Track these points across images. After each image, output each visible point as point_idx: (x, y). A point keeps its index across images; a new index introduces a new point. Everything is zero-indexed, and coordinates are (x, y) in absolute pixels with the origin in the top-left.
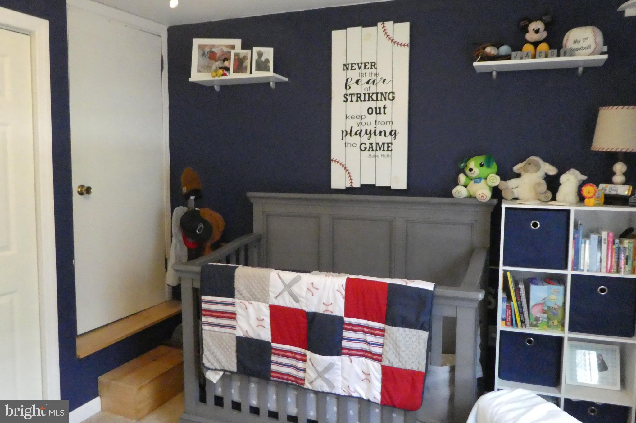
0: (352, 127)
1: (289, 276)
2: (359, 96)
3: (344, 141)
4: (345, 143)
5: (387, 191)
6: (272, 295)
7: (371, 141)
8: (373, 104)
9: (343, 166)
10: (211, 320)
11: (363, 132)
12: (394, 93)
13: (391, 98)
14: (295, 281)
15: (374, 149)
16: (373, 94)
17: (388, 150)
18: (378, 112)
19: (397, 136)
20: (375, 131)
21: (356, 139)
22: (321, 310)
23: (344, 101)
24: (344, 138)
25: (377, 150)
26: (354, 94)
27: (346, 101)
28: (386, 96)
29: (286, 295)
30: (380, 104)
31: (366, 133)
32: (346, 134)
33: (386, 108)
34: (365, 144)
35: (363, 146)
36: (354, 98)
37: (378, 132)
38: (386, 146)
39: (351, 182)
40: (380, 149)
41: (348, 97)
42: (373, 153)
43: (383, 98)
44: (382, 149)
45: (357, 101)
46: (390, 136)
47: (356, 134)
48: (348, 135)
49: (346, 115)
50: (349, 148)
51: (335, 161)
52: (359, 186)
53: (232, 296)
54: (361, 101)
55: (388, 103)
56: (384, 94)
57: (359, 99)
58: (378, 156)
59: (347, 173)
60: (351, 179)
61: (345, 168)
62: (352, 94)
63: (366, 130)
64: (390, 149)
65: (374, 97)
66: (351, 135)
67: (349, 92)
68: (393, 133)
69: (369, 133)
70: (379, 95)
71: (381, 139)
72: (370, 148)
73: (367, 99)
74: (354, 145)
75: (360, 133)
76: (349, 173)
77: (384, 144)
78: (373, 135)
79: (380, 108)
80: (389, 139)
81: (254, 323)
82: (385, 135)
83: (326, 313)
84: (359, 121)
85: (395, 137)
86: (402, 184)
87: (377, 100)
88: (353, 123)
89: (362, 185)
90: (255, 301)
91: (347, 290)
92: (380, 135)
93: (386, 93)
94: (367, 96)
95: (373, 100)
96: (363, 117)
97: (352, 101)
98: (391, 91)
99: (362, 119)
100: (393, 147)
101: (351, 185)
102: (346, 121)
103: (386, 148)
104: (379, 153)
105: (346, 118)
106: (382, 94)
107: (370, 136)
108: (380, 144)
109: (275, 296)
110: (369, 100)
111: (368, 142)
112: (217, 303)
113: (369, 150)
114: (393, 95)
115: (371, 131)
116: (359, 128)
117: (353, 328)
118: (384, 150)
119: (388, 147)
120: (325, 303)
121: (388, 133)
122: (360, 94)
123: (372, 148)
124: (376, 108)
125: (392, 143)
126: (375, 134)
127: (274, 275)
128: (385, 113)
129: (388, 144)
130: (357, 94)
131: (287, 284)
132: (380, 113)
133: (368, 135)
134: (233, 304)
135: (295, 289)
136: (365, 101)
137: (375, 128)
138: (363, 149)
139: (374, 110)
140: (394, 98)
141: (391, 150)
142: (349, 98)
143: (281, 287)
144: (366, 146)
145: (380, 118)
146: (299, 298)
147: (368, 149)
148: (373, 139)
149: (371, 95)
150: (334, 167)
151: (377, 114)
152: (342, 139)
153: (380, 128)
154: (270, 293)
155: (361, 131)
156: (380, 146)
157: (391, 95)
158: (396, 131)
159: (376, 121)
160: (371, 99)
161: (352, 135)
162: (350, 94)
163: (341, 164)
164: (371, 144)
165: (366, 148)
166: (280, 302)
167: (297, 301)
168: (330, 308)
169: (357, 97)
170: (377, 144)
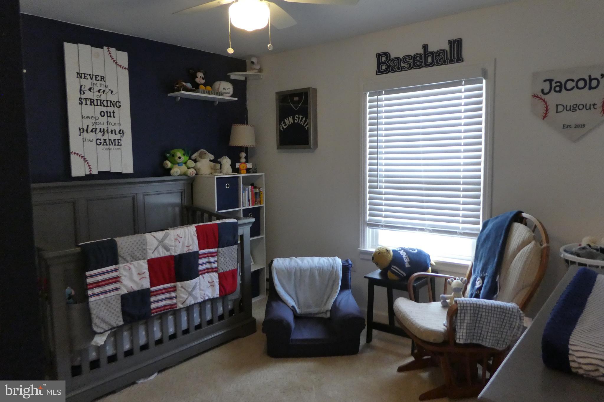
0: (88, 126)
1: (160, 235)
2: (92, 102)
3: (81, 137)
4: (83, 139)
5: (119, 175)
6: (150, 252)
7: (104, 137)
8: (104, 109)
9: (82, 157)
10: (97, 290)
11: (98, 130)
12: (120, 102)
13: (118, 106)
14: (165, 237)
15: (108, 144)
16: (104, 101)
17: (118, 145)
18: (109, 115)
19: (124, 134)
20: (107, 129)
21: (92, 136)
22: (185, 251)
23: (80, 104)
24: (82, 134)
25: (110, 145)
26: (88, 99)
27: (81, 104)
28: (114, 104)
29: (161, 249)
30: (110, 109)
31: (100, 131)
32: (83, 131)
33: (115, 113)
34: (100, 140)
35: (98, 141)
36: (89, 102)
37: (109, 131)
38: (117, 141)
39: (91, 171)
40: (112, 143)
41: (82, 100)
42: (107, 147)
43: (112, 105)
44: (114, 144)
45: (91, 105)
46: (119, 134)
47: (92, 131)
48: (85, 132)
49: (82, 116)
50: (86, 143)
51: (74, 153)
52: (97, 173)
53: (116, 263)
54: (94, 105)
55: (116, 109)
56: (113, 102)
57: (92, 104)
58: (111, 149)
59: (86, 163)
60: (90, 168)
61: (84, 159)
62: (86, 99)
63: (100, 129)
64: (120, 144)
65: (105, 103)
66: (87, 132)
67: (83, 96)
68: (121, 132)
69: (103, 131)
70: (109, 102)
71: (112, 137)
72: (104, 143)
73: (99, 104)
74: (91, 140)
75: (95, 131)
76: (88, 163)
77: (115, 140)
78: (106, 133)
79: (110, 112)
80: (118, 137)
81: (136, 278)
82: (115, 134)
83: (188, 252)
84: (94, 121)
85: (123, 135)
86: (129, 169)
87: (107, 106)
88: (89, 122)
89: (99, 172)
90: (136, 260)
91: (197, 233)
92: (112, 133)
93: (114, 101)
94: (99, 101)
95: (104, 106)
96: (97, 118)
97: (86, 104)
98: (118, 101)
99: (96, 119)
100: (122, 142)
101: (91, 173)
102: (82, 120)
103: (117, 144)
104: (112, 147)
105: (83, 117)
106: (111, 101)
107: (104, 134)
108: (112, 140)
109: (152, 252)
110: (101, 106)
111: (102, 138)
112: (102, 274)
113: (103, 145)
114: (120, 104)
115: (104, 129)
116: (94, 127)
117: (203, 256)
118: (115, 145)
119: (118, 142)
120: (187, 246)
121: (117, 132)
122: (93, 99)
123: (106, 143)
124: (107, 112)
125: (121, 140)
126: (108, 133)
127: (148, 236)
128: (114, 117)
129: (118, 140)
130: (91, 99)
131: (160, 240)
132: (110, 116)
133: (101, 132)
134: (116, 270)
135: (166, 241)
136: (97, 105)
137: (107, 127)
138: (99, 144)
139: (106, 113)
140: (120, 106)
141: (121, 145)
142: (84, 102)
143: (156, 243)
144: (100, 142)
145: (111, 120)
146: (170, 247)
147: (102, 143)
148: (106, 136)
149: (102, 101)
150: (74, 158)
151: (108, 116)
152: (80, 135)
153: (111, 128)
154: (148, 251)
155: (96, 129)
156: (112, 142)
157: (118, 103)
158: (123, 130)
159: (107, 122)
160: (102, 105)
161: (89, 132)
162: (84, 98)
163: (80, 155)
164: (105, 140)
165: (101, 143)
166: (156, 255)
167: (168, 250)
168: (191, 248)
169: (91, 102)
170: (110, 140)
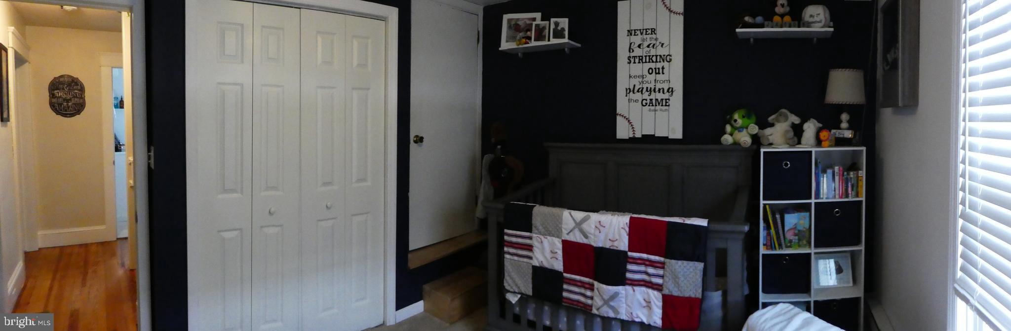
0: (635, 85)
1: (579, 215)
2: (641, 59)
3: (628, 98)
4: (629, 100)
5: (665, 140)
6: (565, 232)
7: (651, 97)
8: (653, 65)
9: (627, 119)
10: (512, 250)
11: (645, 90)
12: (671, 56)
13: (668, 60)
14: (584, 220)
15: (654, 104)
16: (653, 56)
17: (666, 105)
18: (657, 72)
19: (674, 93)
20: (655, 88)
21: (638, 96)
22: (608, 245)
23: (628, 63)
24: (628, 95)
25: (656, 105)
26: (636, 56)
27: (630, 63)
28: (663, 58)
29: (577, 232)
30: (659, 65)
31: (647, 91)
32: (630, 91)
33: (664, 68)
34: (646, 100)
35: (644, 102)
36: (637, 60)
37: (657, 90)
38: (664, 101)
39: (634, 133)
40: (659, 104)
41: (631, 59)
42: (653, 108)
43: (661, 60)
44: (661, 104)
45: (639, 62)
46: (667, 93)
47: (638, 91)
48: (632, 92)
49: (630, 75)
50: (632, 104)
51: (620, 115)
52: (640, 136)
53: (529, 230)
54: (643, 63)
55: (666, 64)
56: (663, 57)
57: (641, 61)
58: (657, 110)
59: (630, 125)
60: (634, 131)
61: (629, 121)
62: (635, 57)
63: (647, 88)
64: (667, 104)
65: (654, 59)
66: (634, 93)
67: (632, 54)
68: (670, 90)
69: (650, 91)
70: (658, 57)
71: (660, 96)
72: (650, 103)
73: (648, 61)
74: (636, 101)
75: (642, 91)
76: (632, 125)
77: (662, 100)
78: (653, 92)
79: (659, 69)
80: (666, 96)
81: (548, 255)
82: (663, 93)
83: (611, 248)
84: (641, 80)
85: (672, 94)
86: (678, 134)
87: (656, 62)
88: (636, 82)
89: (643, 135)
90: (550, 236)
91: (630, 227)
92: (659, 92)
93: (664, 55)
94: (648, 58)
95: (653, 62)
96: (645, 76)
97: (635, 63)
98: (668, 54)
99: (643, 78)
100: (670, 102)
101: (634, 136)
102: (629, 80)
103: (664, 104)
104: (658, 108)
105: (630, 77)
106: (660, 56)
107: (650, 93)
108: (659, 100)
109: (567, 232)
110: (649, 62)
111: (648, 98)
112: (516, 236)
113: (649, 106)
114: (671, 58)
115: (651, 88)
116: (641, 86)
117: (635, 261)
118: (662, 105)
119: (666, 102)
120: (611, 239)
121: (666, 91)
122: (642, 57)
123: (652, 103)
124: (655, 69)
125: (669, 99)
126: (655, 92)
127: (566, 213)
128: (663, 73)
129: (666, 99)
130: (639, 57)
131: (578, 222)
132: (659, 73)
133: (648, 92)
134: (530, 238)
135: (585, 226)
136: (646, 62)
137: (655, 86)
138: (645, 104)
139: (654, 70)
140: (671, 60)
141: (669, 106)
142: (632, 60)
143: (572, 224)
144: (646, 102)
145: (660, 77)
146: (588, 234)
147: (648, 104)
148: (653, 96)
149: (651, 57)
150: (619, 120)
151: (656, 73)
152: (626, 96)
153: (659, 86)
154: (563, 230)
155: (643, 88)
156: (659, 101)
157: (668, 57)
158: (672, 88)
159: (655, 80)
160: (651, 61)
161: (635, 92)
162: (633, 57)
163: (625, 117)
164: (651, 100)
165: (646, 104)
166: (571, 238)
167: (586, 237)
168: (616, 244)
169: (639, 59)
170: (657, 100)
